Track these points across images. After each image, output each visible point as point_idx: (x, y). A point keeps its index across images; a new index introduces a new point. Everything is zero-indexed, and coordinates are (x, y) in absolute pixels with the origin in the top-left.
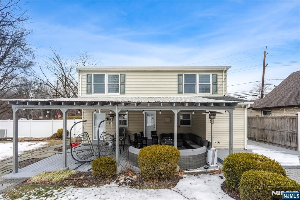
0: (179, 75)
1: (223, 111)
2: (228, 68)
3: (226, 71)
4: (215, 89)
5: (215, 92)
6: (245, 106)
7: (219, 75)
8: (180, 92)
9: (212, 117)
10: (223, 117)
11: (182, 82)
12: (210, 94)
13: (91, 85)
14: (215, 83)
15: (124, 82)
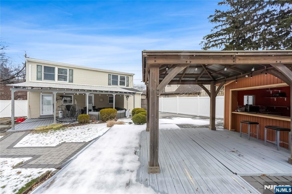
0: (109, 75)
1: (131, 95)
2: (134, 74)
3: (133, 76)
4: (128, 84)
5: (128, 86)
6: (140, 94)
7: (130, 77)
8: (109, 84)
9: (127, 98)
10: (131, 97)
11: (111, 79)
12: (125, 87)
13: (42, 73)
14: (128, 81)
15: (72, 75)
